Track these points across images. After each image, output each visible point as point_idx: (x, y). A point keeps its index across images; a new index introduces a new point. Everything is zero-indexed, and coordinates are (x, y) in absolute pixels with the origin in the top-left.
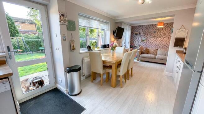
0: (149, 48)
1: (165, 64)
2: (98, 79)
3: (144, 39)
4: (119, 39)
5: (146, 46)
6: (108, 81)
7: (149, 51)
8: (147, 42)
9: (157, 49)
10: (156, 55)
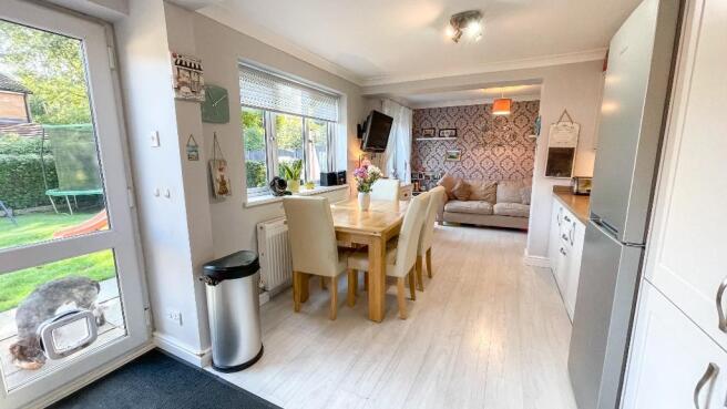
0: (470, 182)
1: (525, 231)
2: (319, 299)
3: (454, 152)
4: (378, 154)
5: (461, 176)
6: (355, 303)
7: (473, 189)
8: (465, 164)
9: (496, 184)
10: (494, 202)
